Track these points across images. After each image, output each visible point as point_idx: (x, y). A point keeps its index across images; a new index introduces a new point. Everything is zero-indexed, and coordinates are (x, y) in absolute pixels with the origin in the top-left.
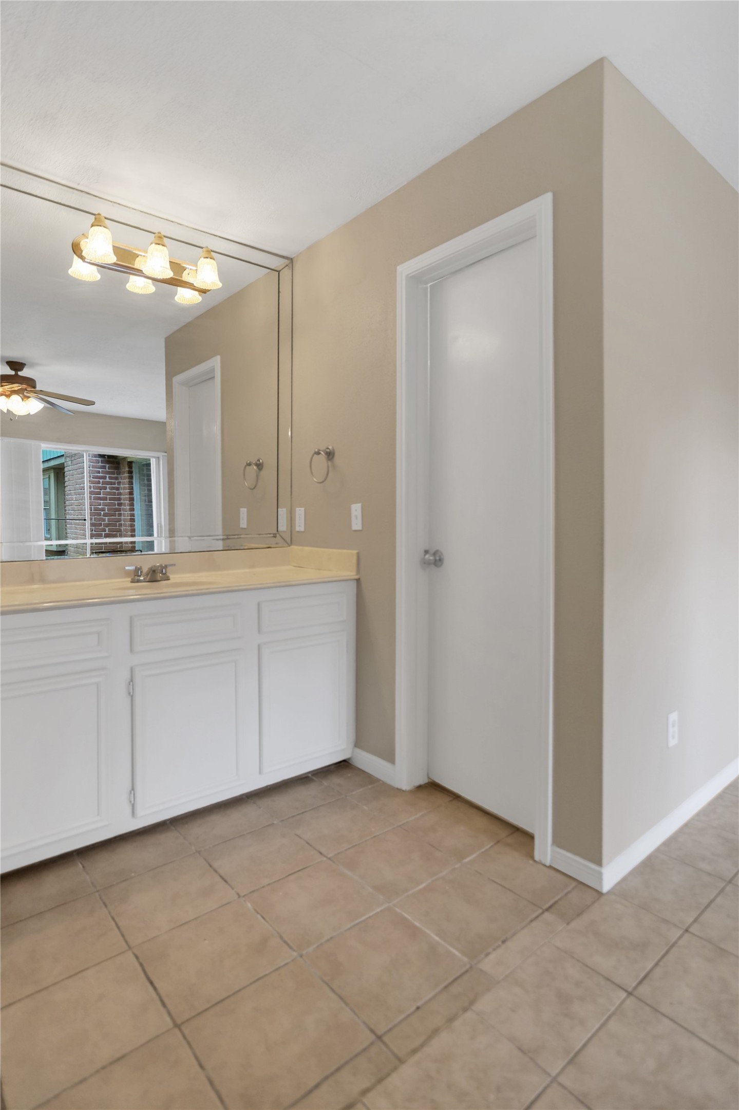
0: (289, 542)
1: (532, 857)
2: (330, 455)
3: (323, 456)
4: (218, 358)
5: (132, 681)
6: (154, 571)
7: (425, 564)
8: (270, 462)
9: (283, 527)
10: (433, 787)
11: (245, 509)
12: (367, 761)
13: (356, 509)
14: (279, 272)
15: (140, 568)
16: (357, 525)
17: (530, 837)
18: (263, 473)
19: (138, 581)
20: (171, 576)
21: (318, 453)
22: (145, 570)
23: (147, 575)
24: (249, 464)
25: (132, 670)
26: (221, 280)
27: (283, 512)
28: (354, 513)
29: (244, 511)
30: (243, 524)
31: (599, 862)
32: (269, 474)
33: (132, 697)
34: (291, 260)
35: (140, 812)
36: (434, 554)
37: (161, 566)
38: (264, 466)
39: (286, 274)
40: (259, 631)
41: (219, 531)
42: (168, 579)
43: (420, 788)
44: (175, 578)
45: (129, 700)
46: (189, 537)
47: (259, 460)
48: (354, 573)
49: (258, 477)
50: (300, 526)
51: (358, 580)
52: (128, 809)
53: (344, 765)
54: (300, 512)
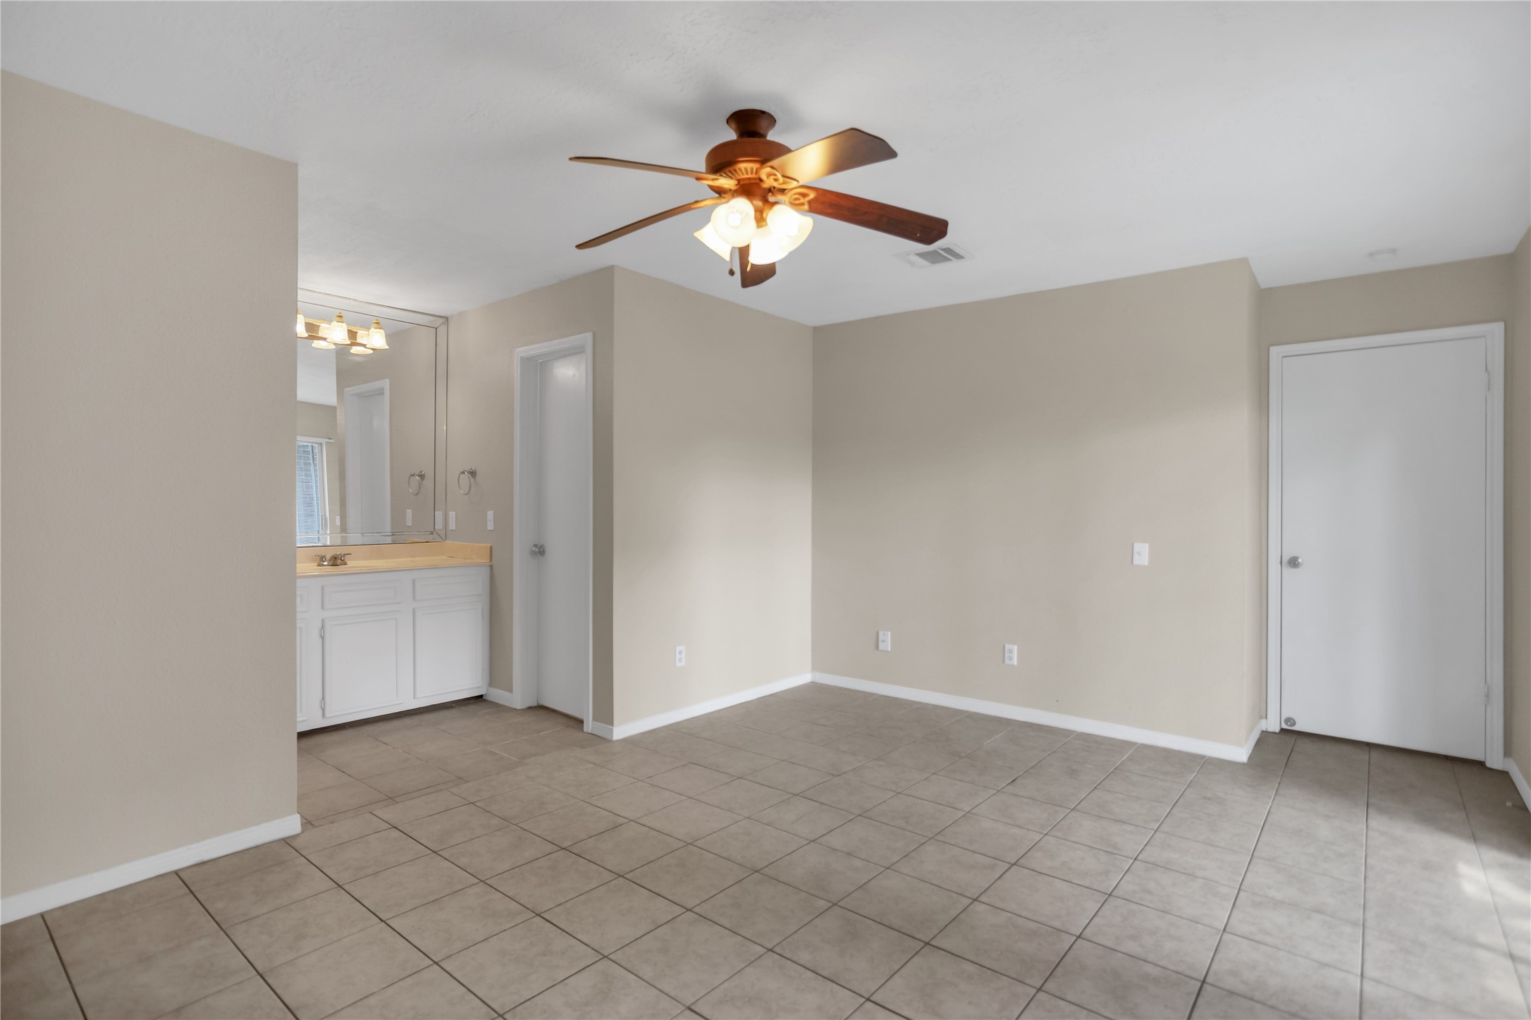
0: (444, 538)
1: (583, 731)
2: (473, 473)
3: (466, 477)
4: (388, 380)
5: (323, 628)
6: (335, 558)
7: (533, 553)
8: (429, 473)
9: (439, 525)
10: (541, 708)
11: (410, 511)
12: (497, 695)
13: (490, 514)
14: (436, 329)
15: (324, 557)
16: (490, 526)
17: (581, 722)
18: (425, 482)
19: (323, 565)
20: (348, 563)
21: (463, 473)
22: (328, 557)
23: (330, 560)
24: (413, 475)
25: (323, 621)
26: (388, 345)
27: (439, 514)
28: (489, 517)
29: (409, 512)
30: (409, 523)
31: (611, 723)
32: (428, 483)
33: (323, 638)
34: (447, 318)
35: (328, 714)
36: (541, 547)
37: (340, 554)
38: (426, 477)
39: (442, 330)
40: (414, 599)
41: (388, 529)
42: (346, 564)
43: (530, 708)
44: (350, 563)
45: (321, 640)
46: (362, 534)
47: (421, 472)
48: (488, 561)
49: (420, 485)
50: (452, 526)
51: (491, 566)
52: (320, 712)
53: (479, 698)
54: (452, 515)
